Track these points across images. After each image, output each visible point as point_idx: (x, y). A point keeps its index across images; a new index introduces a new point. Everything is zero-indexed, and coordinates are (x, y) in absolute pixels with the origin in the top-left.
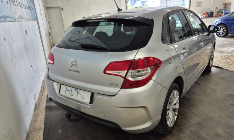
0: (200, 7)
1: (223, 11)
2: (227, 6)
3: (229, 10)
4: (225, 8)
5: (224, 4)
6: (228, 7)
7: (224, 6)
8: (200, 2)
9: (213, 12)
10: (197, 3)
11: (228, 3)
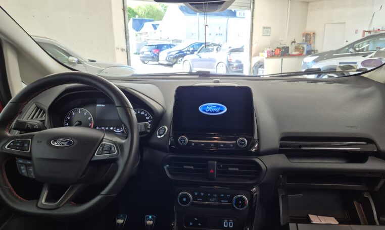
0: (269, 36)
1: (305, 46)
2: (311, 38)
3: (312, 45)
4: (306, 41)
5: (303, 35)
6: (312, 40)
7: (304, 39)
8: (269, 28)
9: (288, 47)
10: (264, 28)
11: (312, 34)
